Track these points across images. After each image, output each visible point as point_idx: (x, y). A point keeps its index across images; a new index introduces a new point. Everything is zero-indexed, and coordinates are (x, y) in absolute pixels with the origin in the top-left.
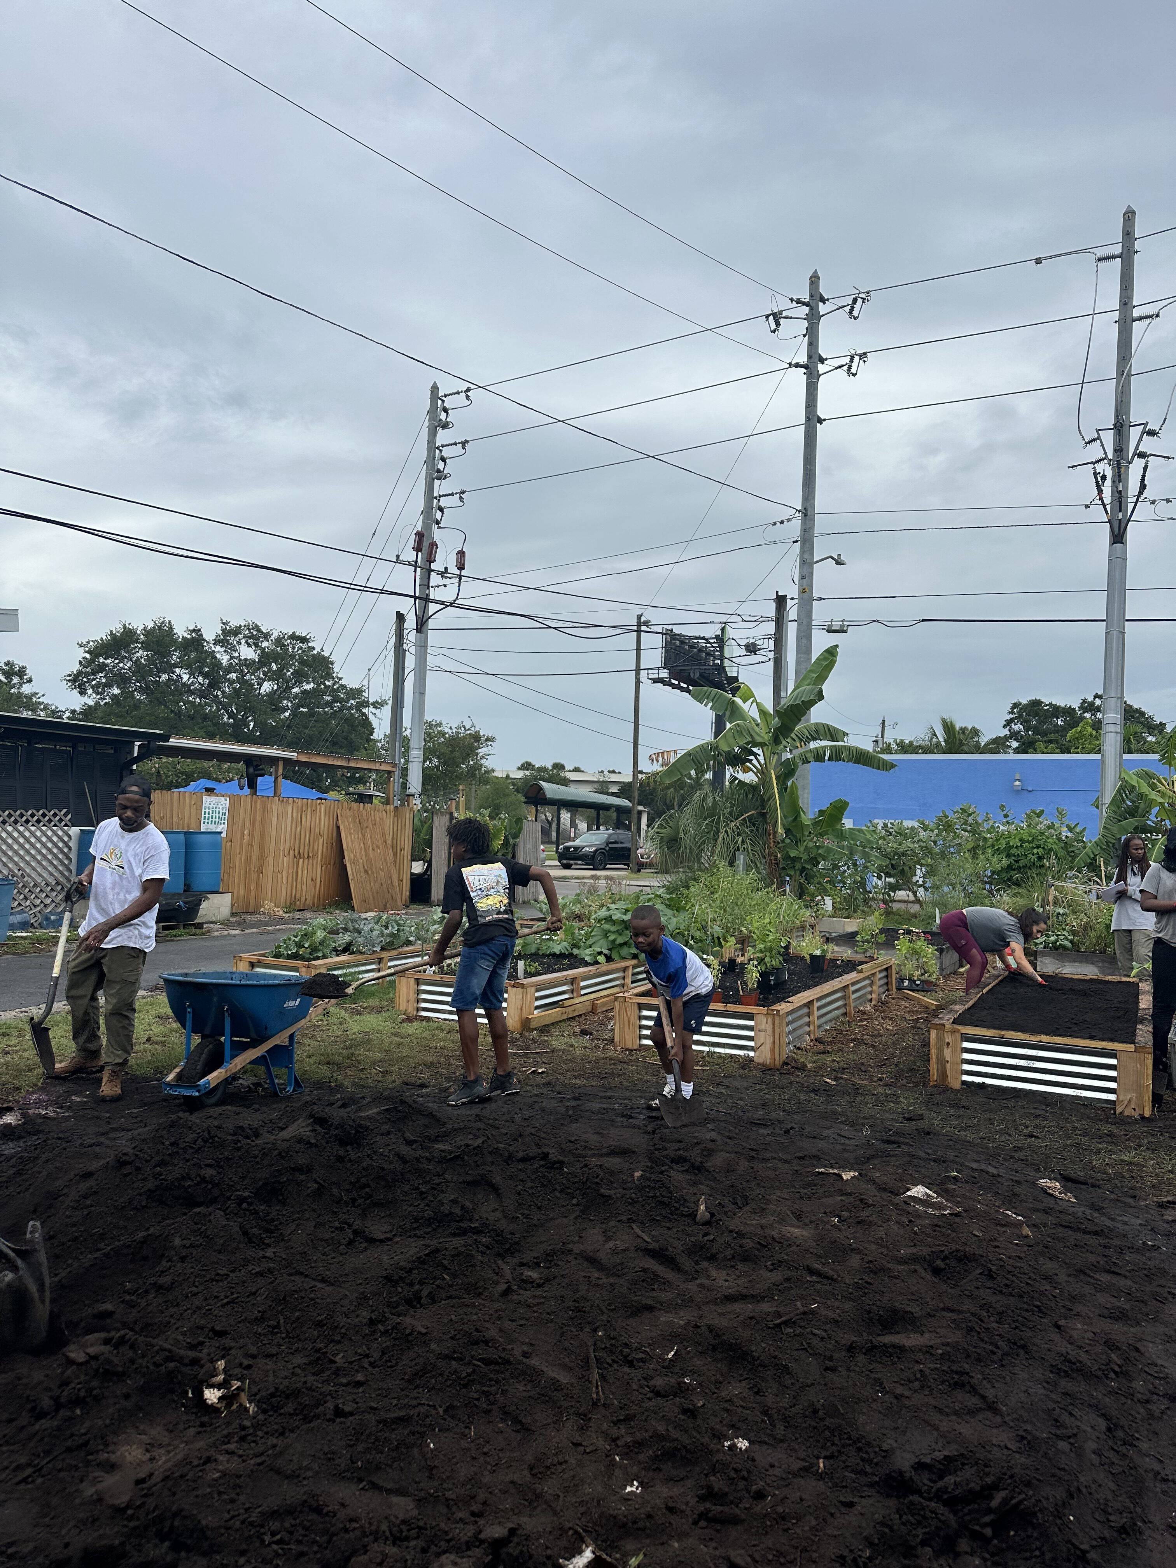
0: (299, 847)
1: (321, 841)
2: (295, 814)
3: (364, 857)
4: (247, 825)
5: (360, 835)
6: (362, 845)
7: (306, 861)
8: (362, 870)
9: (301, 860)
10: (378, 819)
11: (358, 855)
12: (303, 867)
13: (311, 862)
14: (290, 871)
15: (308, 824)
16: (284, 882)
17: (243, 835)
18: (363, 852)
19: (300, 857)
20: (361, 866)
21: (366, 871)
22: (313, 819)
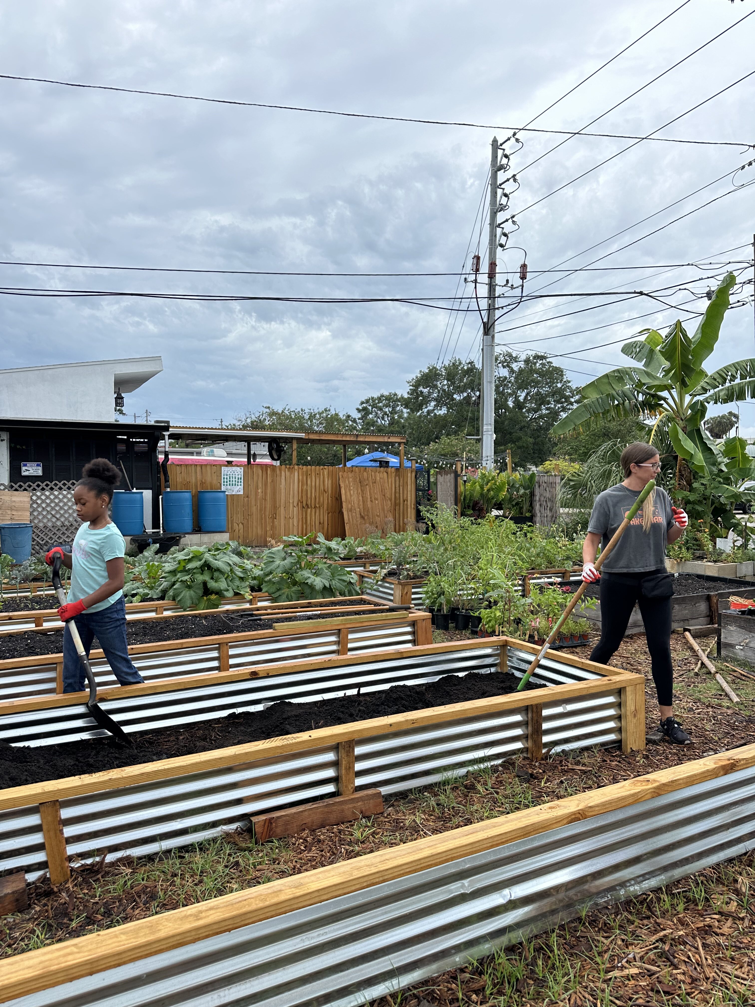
0: (307, 501)
1: (325, 495)
2: (301, 477)
3: (361, 507)
4: (260, 485)
5: (360, 491)
6: (361, 498)
7: (314, 510)
8: (358, 516)
9: (309, 510)
10: (378, 478)
11: (356, 505)
12: (311, 514)
13: (318, 511)
14: (300, 517)
15: (313, 484)
16: (295, 524)
17: (256, 493)
18: (361, 503)
19: (308, 507)
20: (358, 513)
21: (362, 517)
22: (318, 481)
